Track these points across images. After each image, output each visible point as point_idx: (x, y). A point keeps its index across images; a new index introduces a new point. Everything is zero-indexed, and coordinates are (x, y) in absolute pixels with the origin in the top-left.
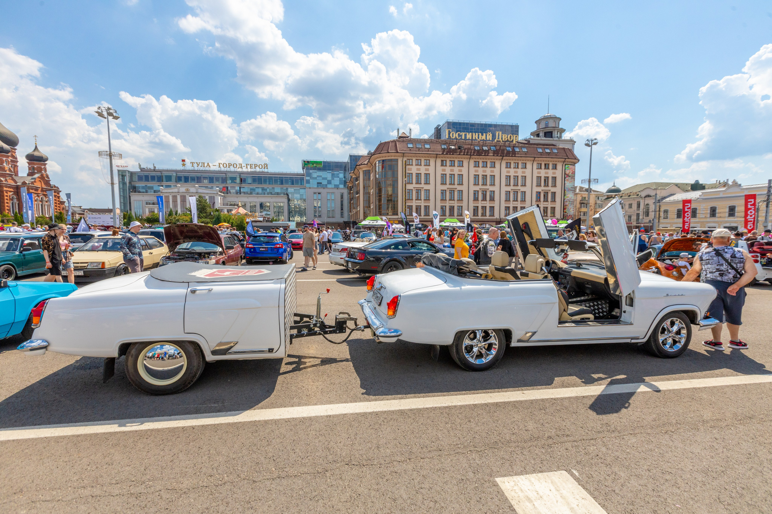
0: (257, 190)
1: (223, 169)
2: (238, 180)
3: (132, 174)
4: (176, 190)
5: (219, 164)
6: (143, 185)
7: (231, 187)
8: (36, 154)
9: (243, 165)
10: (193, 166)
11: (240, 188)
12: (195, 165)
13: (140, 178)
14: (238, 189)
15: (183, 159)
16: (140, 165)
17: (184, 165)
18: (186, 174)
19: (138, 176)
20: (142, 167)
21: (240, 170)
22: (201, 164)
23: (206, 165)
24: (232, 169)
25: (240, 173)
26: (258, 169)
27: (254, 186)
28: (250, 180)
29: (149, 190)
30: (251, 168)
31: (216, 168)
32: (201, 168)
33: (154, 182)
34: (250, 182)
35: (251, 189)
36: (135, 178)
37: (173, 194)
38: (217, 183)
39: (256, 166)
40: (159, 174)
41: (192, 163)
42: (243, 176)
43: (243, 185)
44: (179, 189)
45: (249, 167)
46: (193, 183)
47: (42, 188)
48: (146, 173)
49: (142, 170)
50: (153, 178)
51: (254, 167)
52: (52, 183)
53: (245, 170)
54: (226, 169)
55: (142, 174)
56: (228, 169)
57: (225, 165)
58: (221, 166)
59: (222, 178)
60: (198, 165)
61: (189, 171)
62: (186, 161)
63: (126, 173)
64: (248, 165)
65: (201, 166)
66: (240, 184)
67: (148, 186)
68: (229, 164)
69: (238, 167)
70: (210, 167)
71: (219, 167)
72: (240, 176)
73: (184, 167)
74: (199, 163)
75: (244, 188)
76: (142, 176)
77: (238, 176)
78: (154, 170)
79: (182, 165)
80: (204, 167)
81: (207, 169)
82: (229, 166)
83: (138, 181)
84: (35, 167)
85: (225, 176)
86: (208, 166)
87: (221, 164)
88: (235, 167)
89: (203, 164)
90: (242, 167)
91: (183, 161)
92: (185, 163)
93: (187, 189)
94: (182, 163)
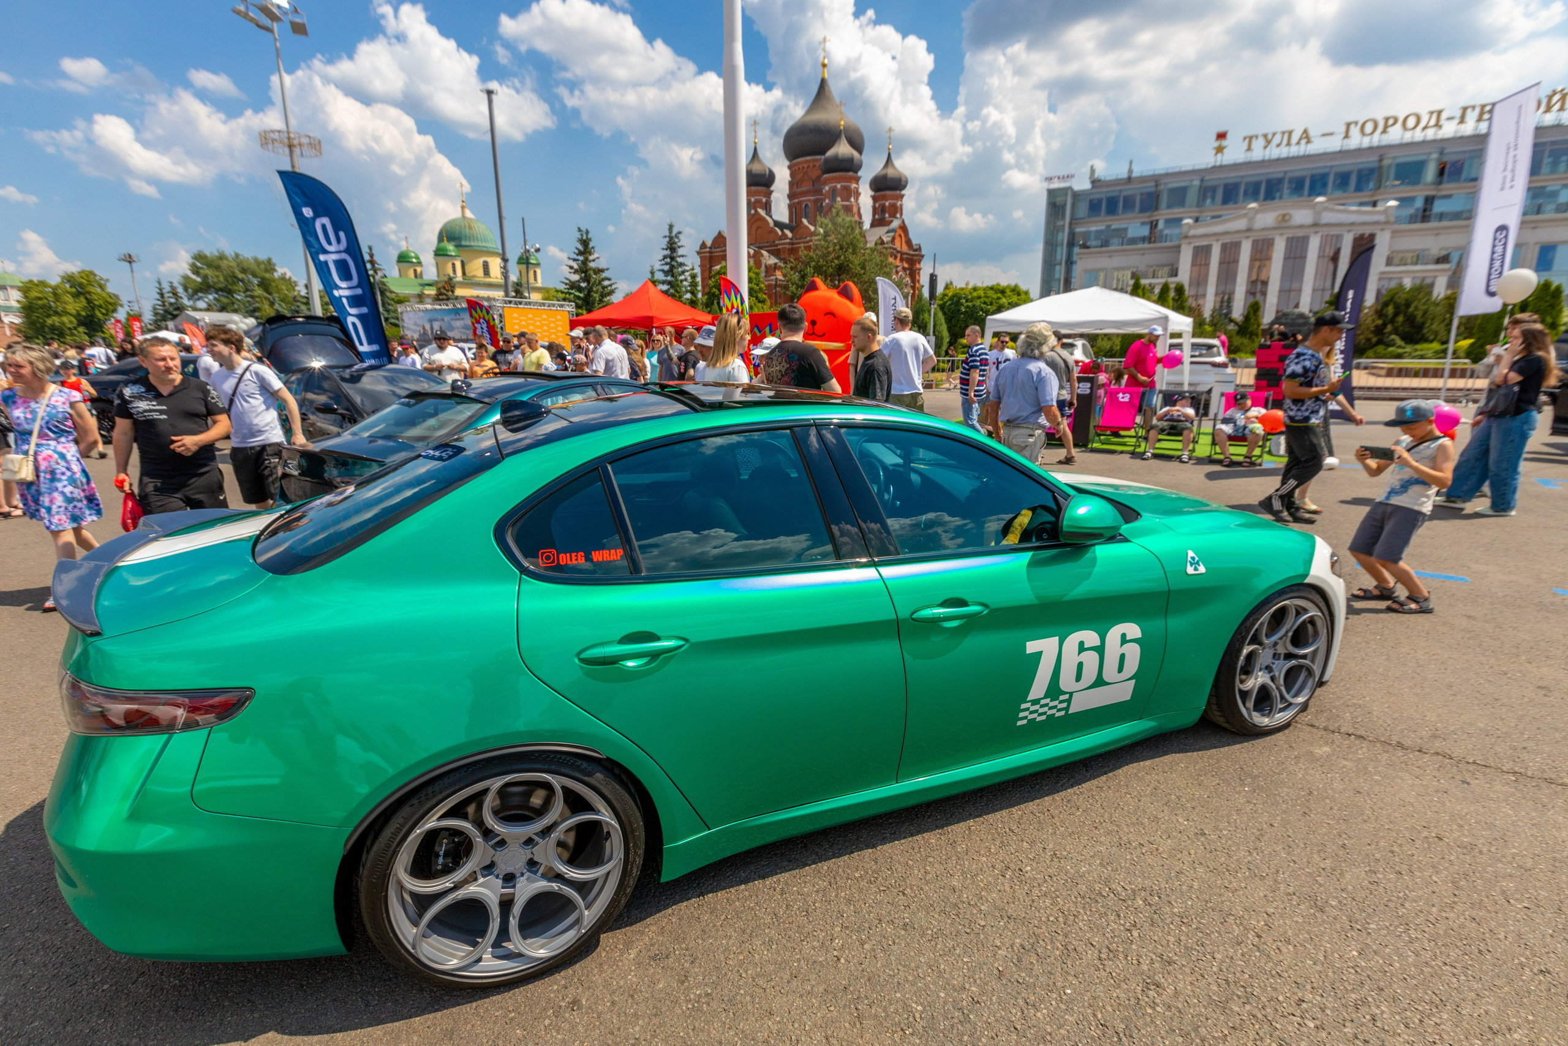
1: (1356, 141)
2: (1430, 172)
3: (1076, 196)
4: (1241, 224)
5: (1348, 125)
6: (1100, 226)
8: (890, 172)
9: (1444, 116)
10: (1249, 149)
11: (1431, 199)
12: (1258, 144)
13: (1094, 207)
14: (1423, 203)
15: (1221, 130)
16: (1093, 171)
17: (1220, 150)
18: (1231, 177)
19: (1091, 201)
20: (1097, 175)
21: (1430, 134)
22: (1277, 140)
23: (1295, 138)
24: (1395, 135)
25: (1438, 145)
29: (1115, 240)
31: (1334, 144)
32: (1274, 152)
33: (1129, 215)
36: (1083, 209)
37: (1227, 239)
40: (1150, 187)
41: (1250, 139)
42: (1454, 154)
43: (1447, 188)
44: (1251, 220)
45: (1472, 116)
47: (902, 254)
48: (1113, 191)
49: (1096, 183)
50: (1129, 203)
52: (914, 242)
53: (1449, 130)
54: (1366, 142)
55: (1102, 194)
56: (1376, 140)
57: (1369, 128)
58: (1355, 131)
59: (1362, 172)
60: (1268, 142)
62: (1229, 136)
63: (1066, 195)
64: (1469, 111)
65: (1278, 145)
66: (1433, 183)
67: (1113, 227)
68: (1387, 119)
69: (1423, 124)
70: (1309, 142)
71: (1347, 136)
72: (1441, 153)
73: (1219, 155)
74: (1274, 134)
75: (1449, 197)
76: (1100, 201)
77: (1435, 156)
78: (1129, 179)
79: (1214, 152)
80: (1289, 144)
81: (1294, 151)
82: (1386, 127)
83: (1089, 216)
84: (887, 204)
85: (1375, 165)
86: (1304, 141)
87: (1356, 123)
88: (1411, 122)
89: (1286, 136)
90: (1442, 122)
91: (1221, 136)
92: (1224, 143)
93: (1284, 216)
94: (1216, 144)
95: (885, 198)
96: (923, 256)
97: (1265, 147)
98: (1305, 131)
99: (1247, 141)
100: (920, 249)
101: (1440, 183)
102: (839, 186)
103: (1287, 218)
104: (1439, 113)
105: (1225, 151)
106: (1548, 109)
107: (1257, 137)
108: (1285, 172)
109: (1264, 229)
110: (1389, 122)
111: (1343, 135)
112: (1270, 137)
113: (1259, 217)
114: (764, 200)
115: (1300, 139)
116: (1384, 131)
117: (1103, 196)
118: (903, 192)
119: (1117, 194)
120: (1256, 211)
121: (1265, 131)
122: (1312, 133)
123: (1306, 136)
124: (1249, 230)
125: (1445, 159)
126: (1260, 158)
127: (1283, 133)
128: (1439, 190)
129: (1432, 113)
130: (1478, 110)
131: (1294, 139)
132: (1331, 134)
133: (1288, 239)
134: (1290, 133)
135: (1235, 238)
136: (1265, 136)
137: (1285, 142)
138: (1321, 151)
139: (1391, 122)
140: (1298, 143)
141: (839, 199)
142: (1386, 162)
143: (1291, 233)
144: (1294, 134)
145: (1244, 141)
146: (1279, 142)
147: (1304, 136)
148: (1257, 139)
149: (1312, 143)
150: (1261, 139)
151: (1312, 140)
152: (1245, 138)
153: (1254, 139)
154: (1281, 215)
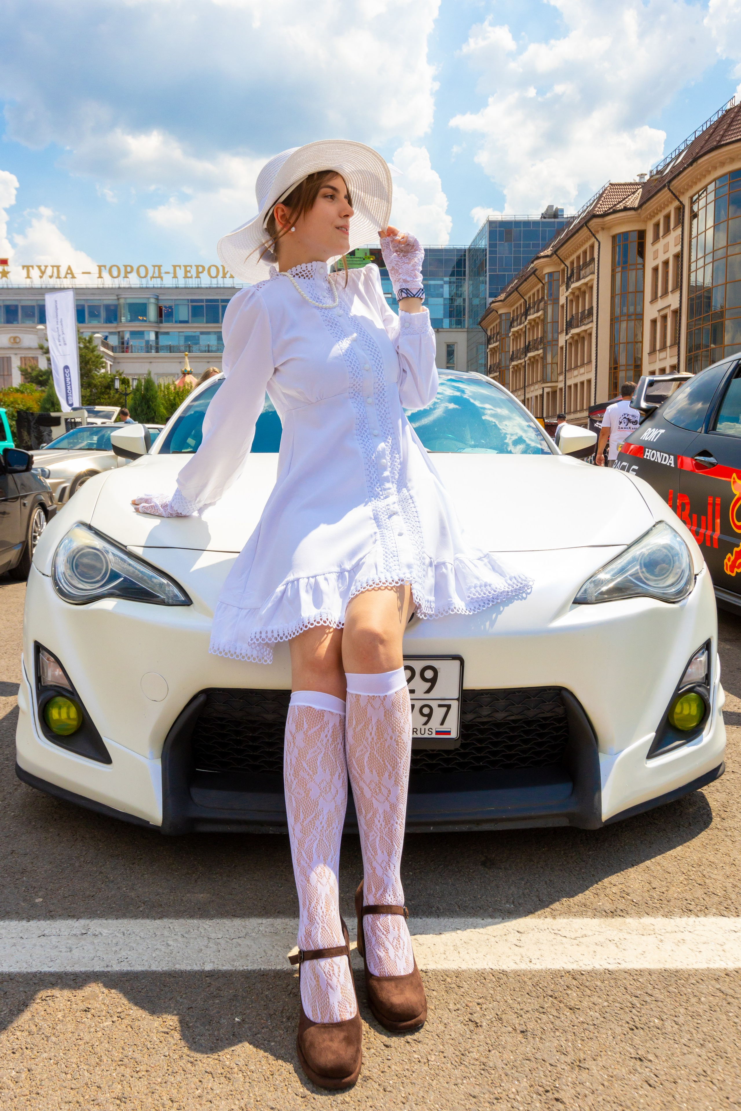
0: (204, 341)
1: (108, 282)
2: (152, 313)
5: (100, 267)
7: (132, 333)
9: (163, 270)
10: (28, 277)
11: (157, 334)
12: (35, 273)
14: (152, 336)
17: (5, 274)
18: (11, 300)
21: (156, 283)
22: (49, 271)
23: (63, 271)
24: (134, 281)
25: (158, 292)
26: (205, 281)
27: (194, 328)
28: (183, 313)
30: (186, 277)
32: (50, 282)
34: (186, 319)
35: (187, 338)
38: (95, 323)
39: (200, 269)
41: (28, 269)
42: (166, 300)
43: (165, 327)
45: (180, 273)
46: (29, 324)
51: (194, 272)
53: (168, 282)
54: (117, 283)
56: (124, 283)
57: (115, 272)
58: (105, 273)
59: (107, 307)
60: (43, 273)
61: (19, 290)
62: (9, 262)
64: (178, 268)
65: (51, 277)
66: (157, 322)
68: (126, 267)
69: (150, 274)
70: (73, 277)
71: (100, 277)
72: (157, 299)
73: (4, 279)
74: (46, 267)
75: (167, 333)
77: (153, 300)
80: (58, 277)
81: (64, 282)
82: (127, 273)
85: (115, 302)
86: (69, 276)
87: (105, 266)
88: (143, 274)
89: (55, 269)
90: (163, 275)
92: (7, 268)
97: (41, 277)
98: (69, 268)
99: (25, 268)
101: (161, 322)
103: (17, 340)
104: (159, 267)
105: (8, 275)
106: (224, 277)
110: (128, 270)
111: (98, 275)
112: (43, 268)
115: (67, 273)
116: (126, 277)
122: (74, 272)
123: (70, 272)
125: (161, 304)
126: (38, 285)
127: (53, 267)
128: (159, 327)
129: (154, 266)
130: (183, 268)
131: (63, 274)
132: (89, 273)
134: (58, 267)
136: (39, 267)
137: (55, 275)
138: (84, 286)
139: (129, 269)
140: (66, 277)
142: (122, 301)
144: (61, 269)
145: (23, 269)
146: (51, 274)
147: (69, 272)
148: (33, 268)
149: (75, 278)
150: (36, 268)
151: (75, 275)
152: (24, 267)
153: (31, 268)
154: (11, 337)
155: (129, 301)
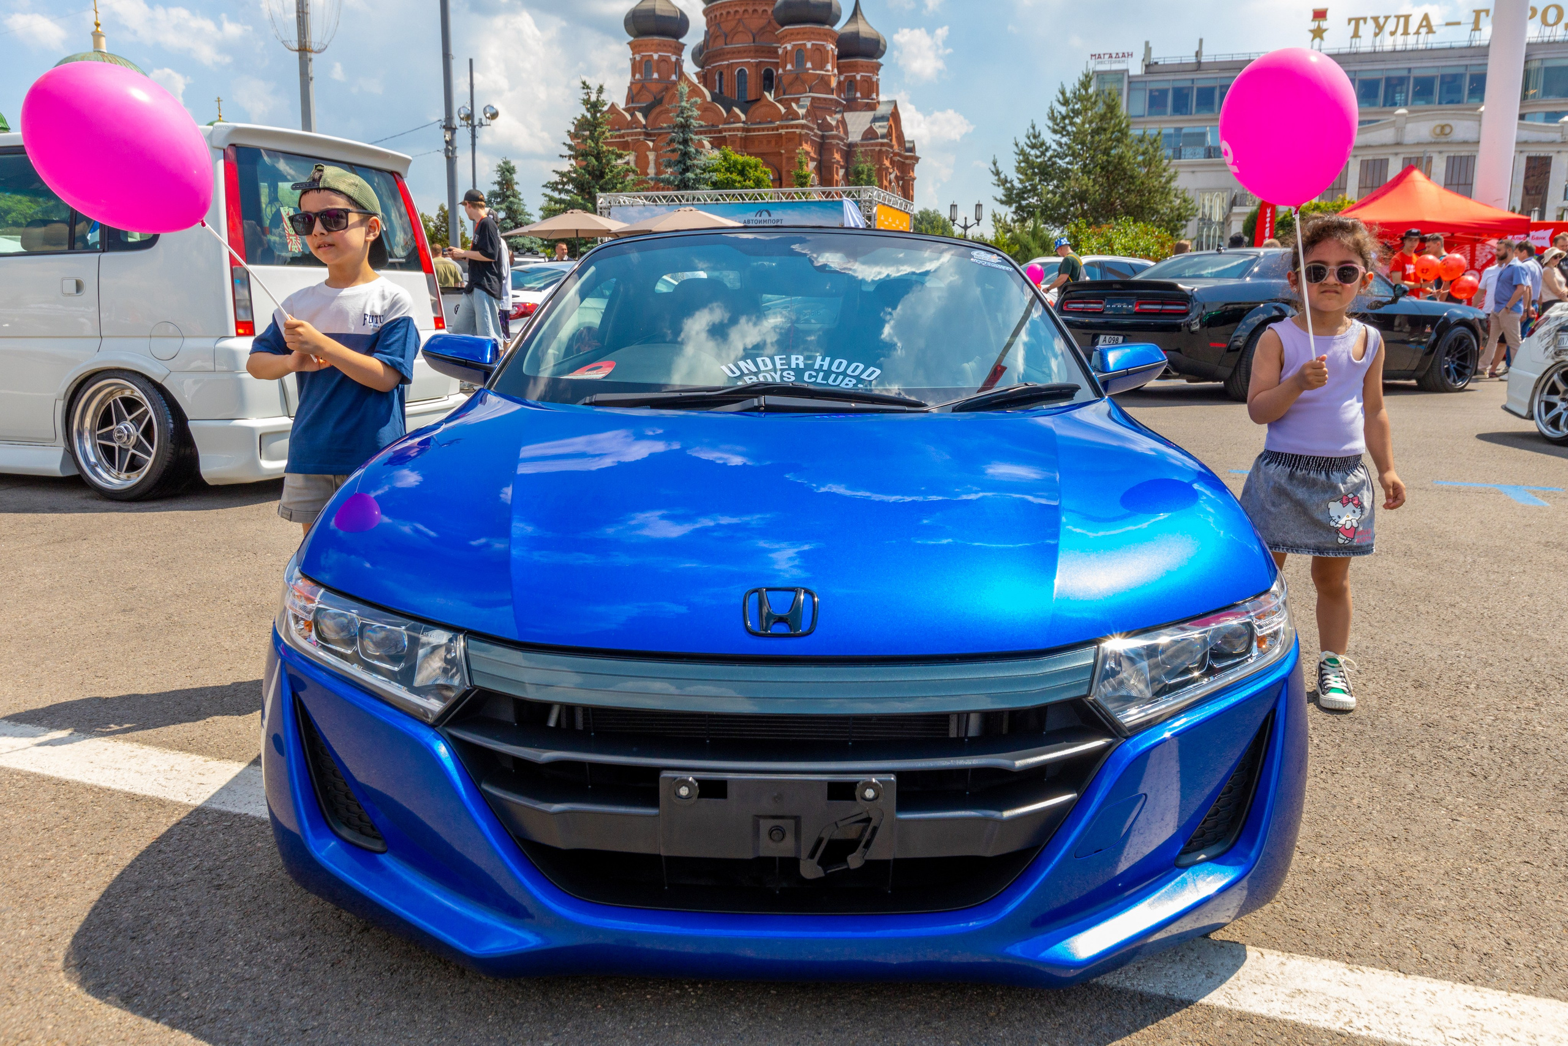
3: (1132, 83)
4: (1386, 135)
5: (1478, 13)
6: (1168, 129)
10: (1356, 35)
12: (1367, 30)
13: (1153, 101)
15: (1320, 6)
17: (1318, 33)
19: (1151, 93)
20: (1156, 55)
22: (1390, 26)
23: (1413, 25)
29: (1187, 151)
31: (1462, 37)
32: (1387, 43)
36: (1142, 102)
41: (1357, 22)
44: (1400, 130)
47: (894, 154)
48: (1183, 80)
49: (1150, 67)
55: (1160, 82)
60: (1380, 28)
63: (1120, 81)
65: (1393, 34)
67: (1184, 131)
70: (1430, 31)
71: (1475, 28)
74: (1387, 18)
76: (1164, 93)
78: (1199, 66)
79: (1311, 35)
80: (1406, 33)
81: (1411, 42)
83: (1150, 114)
84: (858, 77)
86: (1423, 30)
87: (1488, 11)
88: (1552, 16)
89: (1402, 20)
91: (1320, 15)
92: (1324, 24)
93: (1443, 127)
94: (1314, 25)
95: (854, 68)
96: (917, 159)
97: (1376, 35)
98: (1426, 17)
99: (1353, 23)
100: (912, 150)
102: (809, 45)
103: (1447, 130)
105: (1325, 35)
107: (1365, 19)
108: (1409, 70)
109: (1418, 144)
111: (1471, 27)
112: (1382, 21)
113: (1409, 126)
114: (673, 58)
115: (1421, 26)
117: (1168, 86)
118: (880, 60)
119: (1188, 84)
120: (1407, 119)
121: (1375, 14)
122: (1432, 22)
123: (1427, 24)
124: (1398, 144)
126: (1369, 49)
127: (1398, 17)
131: (1412, 28)
132: (1458, 23)
133: (1448, 157)
134: (1407, 18)
135: (1379, 154)
136: (1376, 19)
137: (1401, 30)
138: (1447, 45)
140: (1418, 33)
141: (809, 65)
143: (1454, 151)
144: (1411, 19)
145: (1349, 24)
146: (1393, 29)
147: (1424, 23)
148: (1365, 22)
149: (1434, 32)
150: (1371, 23)
151: (1434, 29)
152: (1350, 20)
153: (1362, 22)
154: (1439, 126)
155: (1549, 64)
